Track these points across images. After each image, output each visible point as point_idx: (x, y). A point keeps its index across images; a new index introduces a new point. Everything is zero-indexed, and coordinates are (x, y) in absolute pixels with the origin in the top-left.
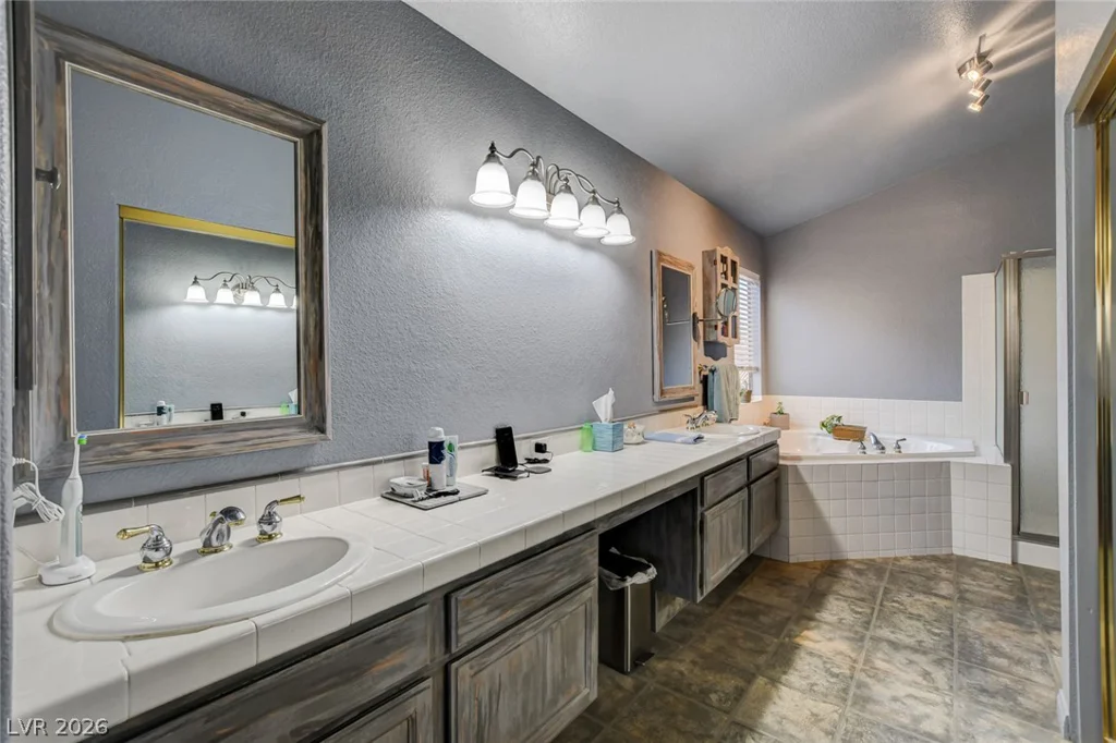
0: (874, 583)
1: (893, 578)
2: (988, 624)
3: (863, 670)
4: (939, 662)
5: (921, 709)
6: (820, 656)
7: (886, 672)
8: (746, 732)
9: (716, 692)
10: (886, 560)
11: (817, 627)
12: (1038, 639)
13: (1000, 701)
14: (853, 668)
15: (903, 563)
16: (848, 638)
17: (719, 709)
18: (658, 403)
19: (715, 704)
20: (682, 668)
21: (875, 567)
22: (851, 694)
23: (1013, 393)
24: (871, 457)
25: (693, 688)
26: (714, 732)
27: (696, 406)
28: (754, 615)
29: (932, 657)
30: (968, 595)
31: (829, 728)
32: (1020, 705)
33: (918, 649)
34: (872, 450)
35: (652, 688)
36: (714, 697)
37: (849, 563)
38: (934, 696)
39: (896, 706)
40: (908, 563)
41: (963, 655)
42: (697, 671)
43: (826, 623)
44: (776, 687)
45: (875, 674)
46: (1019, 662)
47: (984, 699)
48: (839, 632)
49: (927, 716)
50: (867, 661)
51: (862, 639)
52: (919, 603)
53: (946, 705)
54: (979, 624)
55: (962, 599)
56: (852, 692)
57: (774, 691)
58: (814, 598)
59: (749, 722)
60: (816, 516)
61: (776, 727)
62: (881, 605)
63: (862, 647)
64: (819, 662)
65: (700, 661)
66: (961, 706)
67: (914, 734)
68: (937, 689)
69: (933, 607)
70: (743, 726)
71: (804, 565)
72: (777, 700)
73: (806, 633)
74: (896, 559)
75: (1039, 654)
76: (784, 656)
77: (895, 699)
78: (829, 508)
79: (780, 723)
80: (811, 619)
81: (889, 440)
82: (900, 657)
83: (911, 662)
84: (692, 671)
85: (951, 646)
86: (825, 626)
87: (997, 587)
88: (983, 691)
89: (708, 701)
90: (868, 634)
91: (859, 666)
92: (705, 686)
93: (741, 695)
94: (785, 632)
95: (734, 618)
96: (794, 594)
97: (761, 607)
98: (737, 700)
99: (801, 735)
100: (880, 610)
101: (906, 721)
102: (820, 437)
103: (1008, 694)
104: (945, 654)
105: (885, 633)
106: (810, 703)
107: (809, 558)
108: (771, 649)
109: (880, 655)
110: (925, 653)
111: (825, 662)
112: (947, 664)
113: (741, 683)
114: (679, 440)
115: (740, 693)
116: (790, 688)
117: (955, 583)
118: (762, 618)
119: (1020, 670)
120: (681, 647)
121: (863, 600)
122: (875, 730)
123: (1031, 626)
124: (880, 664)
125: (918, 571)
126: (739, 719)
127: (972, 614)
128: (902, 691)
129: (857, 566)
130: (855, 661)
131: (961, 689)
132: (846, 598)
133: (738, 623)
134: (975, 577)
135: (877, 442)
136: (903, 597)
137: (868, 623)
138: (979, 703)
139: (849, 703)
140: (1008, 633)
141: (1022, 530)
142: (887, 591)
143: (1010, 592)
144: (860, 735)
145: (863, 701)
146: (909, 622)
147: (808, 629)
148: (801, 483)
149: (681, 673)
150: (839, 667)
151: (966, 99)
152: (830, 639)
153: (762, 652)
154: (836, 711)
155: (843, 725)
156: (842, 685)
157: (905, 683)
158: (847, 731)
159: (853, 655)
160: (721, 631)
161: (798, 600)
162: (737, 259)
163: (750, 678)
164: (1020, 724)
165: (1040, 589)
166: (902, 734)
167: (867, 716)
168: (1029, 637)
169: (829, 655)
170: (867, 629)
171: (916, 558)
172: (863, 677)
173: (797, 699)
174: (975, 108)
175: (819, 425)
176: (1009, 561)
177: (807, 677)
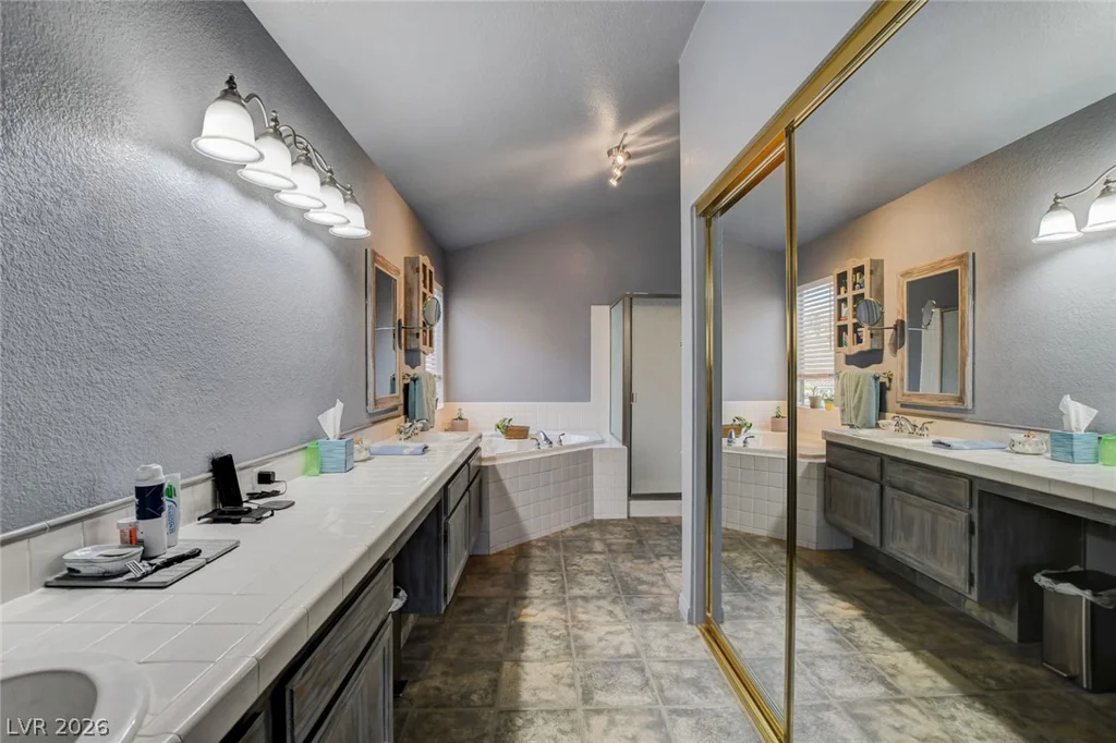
0: (555, 554)
1: (566, 548)
2: (629, 564)
3: (573, 626)
4: (614, 601)
5: (616, 640)
6: (542, 627)
7: (588, 622)
8: (513, 714)
9: (474, 692)
10: (556, 535)
11: (531, 603)
12: (656, 565)
13: (653, 615)
14: (567, 627)
15: (568, 533)
16: (554, 605)
17: (483, 706)
18: (371, 415)
19: (479, 703)
20: (436, 683)
21: (551, 542)
22: (573, 648)
23: (628, 395)
24: (544, 451)
25: (454, 697)
26: (489, 728)
27: (398, 416)
28: (479, 609)
29: (609, 599)
30: (614, 547)
31: (569, 681)
32: (662, 613)
33: (601, 597)
34: (544, 446)
35: (415, 715)
36: (475, 697)
37: (534, 543)
38: (621, 627)
39: (603, 644)
40: (571, 532)
41: (626, 591)
42: (450, 680)
43: (537, 598)
44: (519, 666)
45: (580, 625)
46: (653, 584)
47: (645, 617)
48: (548, 602)
49: (621, 643)
50: (574, 618)
51: (564, 602)
52: (587, 562)
53: (628, 630)
54: (626, 565)
55: (610, 551)
56: (572, 646)
57: (520, 670)
58: (519, 581)
59: (511, 706)
60: (510, 508)
61: (534, 699)
62: (566, 570)
63: (566, 609)
64: (542, 632)
65: (450, 670)
66: (636, 627)
67: (620, 660)
68: (620, 621)
69: (596, 562)
70: (509, 712)
71: (501, 553)
72: (525, 677)
73: (524, 611)
74: (562, 532)
75: (660, 575)
76: (516, 637)
77: (600, 639)
78: (518, 498)
79: (535, 694)
80: (524, 598)
81: (553, 436)
82: (592, 606)
83: (599, 607)
84: (446, 683)
85: (616, 587)
86: (536, 601)
87: (625, 537)
88: (643, 611)
89: (472, 704)
90: (567, 596)
91: (570, 624)
92: (463, 691)
93: (496, 686)
94: (509, 616)
95: (464, 618)
96: (502, 582)
97: (482, 601)
98: (495, 691)
99: (553, 697)
100: (567, 575)
101: (612, 652)
102: (495, 438)
103: (655, 608)
104: (615, 594)
105: (576, 591)
106: (549, 668)
107: (504, 547)
108: (504, 635)
109: (579, 610)
110: (604, 598)
111: (547, 630)
112: (618, 600)
113: (494, 675)
114: (406, 451)
115: (495, 685)
116: (531, 661)
117: (604, 541)
118: (486, 610)
119: (655, 590)
120: (427, 663)
121: (552, 570)
122: (598, 668)
123: (650, 558)
124: (583, 617)
125: (578, 538)
126: (503, 706)
127: (620, 559)
128: (602, 631)
129: (540, 544)
130: (566, 621)
131: (632, 615)
132: (542, 573)
133: (469, 622)
134: (612, 534)
135: (546, 439)
136: (577, 560)
137: (563, 587)
138: (645, 620)
139: (574, 655)
140: (642, 566)
141: (633, 492)
142: (566, 559)
143: (633, 539)
144: (590, 676)
145: (582, 649)
146: (587, 578)
147: (526, 607)
148: (499, 481)
149: (438, 689)
150: (558, 630)
151: (608, 174)
152: (543, 610)
153: (496, 641)
154: (568, 666)
155: (578, 675)
156: (564, 644)
157: (602, 625)
158: (581, 678)
159: (563, 616)
160: (456, 635)
161: (508, 586)
162: (433, 270)
163: (497, 667)
164: (667, 626)
165: (647, 531)
166: (614, 663)
167: (588, 660)
168: (651, 566)
169: (547, 623)
170: (564, 592)
171: (575, 528)
172: (575, 631)
173: (539, 669)
174: (614, 183)
175: (494, 426)
176: (625, 517)
177: (539, 648)
